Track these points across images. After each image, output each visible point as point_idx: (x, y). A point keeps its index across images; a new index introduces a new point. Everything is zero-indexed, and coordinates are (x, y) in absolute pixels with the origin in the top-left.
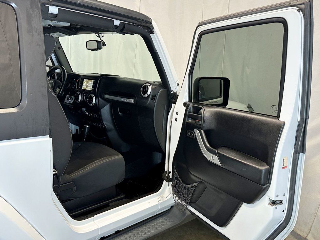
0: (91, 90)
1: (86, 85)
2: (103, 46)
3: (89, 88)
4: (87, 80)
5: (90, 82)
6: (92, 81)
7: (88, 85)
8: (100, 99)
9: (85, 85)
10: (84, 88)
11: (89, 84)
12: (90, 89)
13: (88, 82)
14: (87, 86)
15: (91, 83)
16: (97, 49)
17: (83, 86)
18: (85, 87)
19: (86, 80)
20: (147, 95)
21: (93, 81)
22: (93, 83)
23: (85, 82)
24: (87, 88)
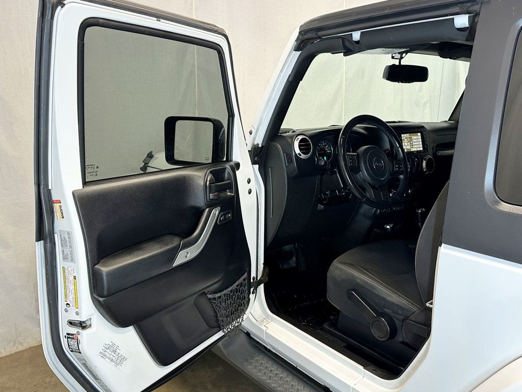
1: (409, 144)
3: (417, 148)
4: (408, 135)
5: (415, 138)
7: (413, 143)
9: (406, 144)
10: (408, 149)
11: (414, 141)
13: (411, 138)
14: (412, 145)
17: (404, 147)
18: (409, 147)
19: (405, 135)
22: (420, 137)
23: (406, 138)
24: (413, 147)
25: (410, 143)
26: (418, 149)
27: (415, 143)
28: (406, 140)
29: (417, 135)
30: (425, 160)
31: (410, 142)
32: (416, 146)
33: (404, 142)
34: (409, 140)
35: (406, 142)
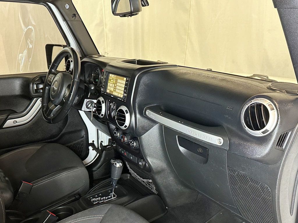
0: (122, 96)
1: (113, 85)
2: (143, 6)
3: (118, 93)
4: (115, 76)
6: (123, 80)
8: (138, 116)
9: (111, 85)
10: (110, 91)
11: (118, 84)
12: (119, 96)
13: (116, 80)
14: (115, 88)
15: (122, 82)
16: (131, 14)
17: (108, 88)
18: (112, 89)
19: (113, 75)
20: (263, 133)
21: (125, 79)
22: (125, 83)
23: (112, 79)
24: (115, 91)
25: (115, 86)
27: (119, 88)
32: (118, 91)
33: (110, 82)
34: (114, 82)
35: (111, 82)
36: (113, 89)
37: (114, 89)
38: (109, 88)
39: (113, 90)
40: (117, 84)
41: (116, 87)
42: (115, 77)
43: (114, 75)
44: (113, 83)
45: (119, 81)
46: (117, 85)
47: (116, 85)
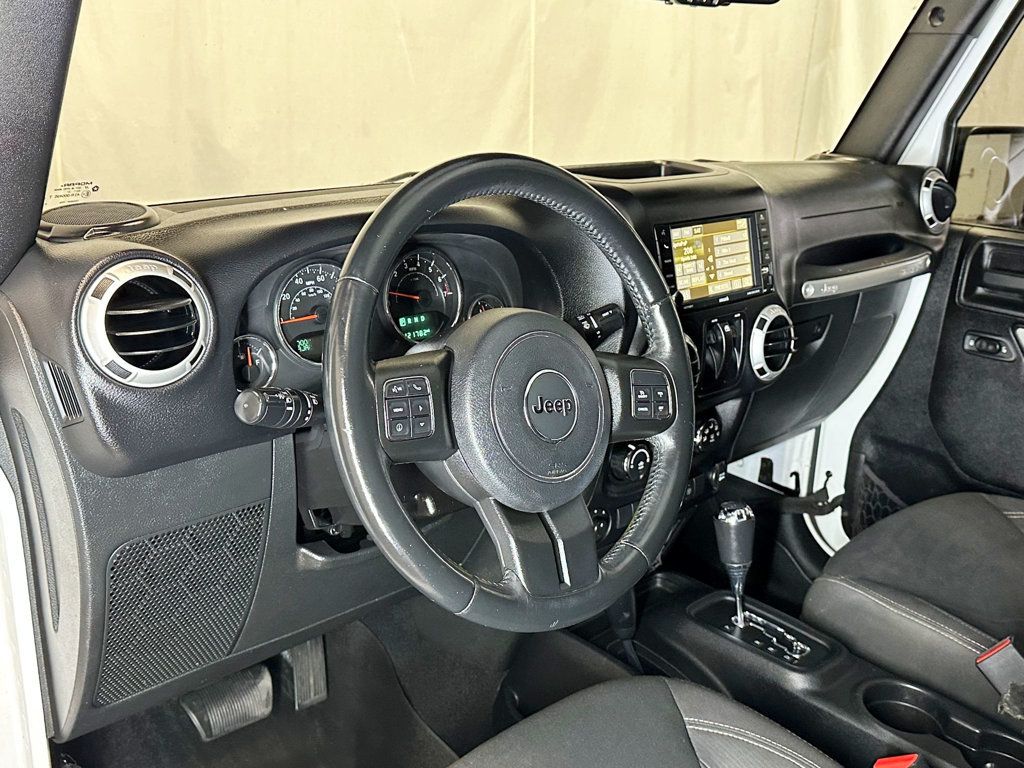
0: (749, 283)
1: (701, 263)
3: (730, 280)
4: (698, 228)
5: (725, 239)
9: (689, 267)
10: (694, 290)
11: (720, 251)
13: (708, 241)
14: (711, 272)
15: (734, 237)
17: (681, 283)
18: (700, 280)
19: (687, 231)
22: (745, 235)
23: (688, 245)
24: (715, 279)
25: (707, 265)
26: (737, 286)
27: (726, 262)
28: (690, 250)
29: (735, 228)
30: (761, 327)
31: (705, 258)
32: (728, 274)
33: (683, 259)
34: (701, 251)
35: (688, 258)
36: (703, 278)
37: (708, 274)
38: (686, 282)
39: (704, 283)
40: (713, 253)
41: (714, 264)
42: (698, 231)
43: (690, 228)
44: (695, 257)
45: (720, 238)
46: (714, 258)
47: (710, 259)
